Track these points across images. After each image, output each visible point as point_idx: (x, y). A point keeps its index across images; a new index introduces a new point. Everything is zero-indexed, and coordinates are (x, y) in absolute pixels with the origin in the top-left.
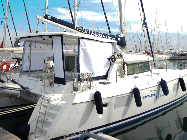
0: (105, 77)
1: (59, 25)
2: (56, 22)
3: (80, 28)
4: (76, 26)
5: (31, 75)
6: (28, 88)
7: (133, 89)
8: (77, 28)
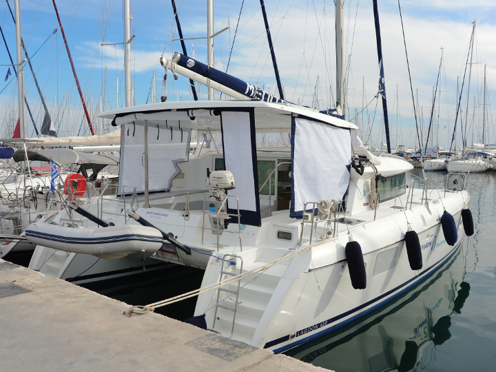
0: (342, 207)
1: (212, 82)
2: (204, 75)
3: (257, 92)
4: (248, 85)
5: (151, 203)
6: (171, 235)
7: (405, 233)
8: (250, 92)
